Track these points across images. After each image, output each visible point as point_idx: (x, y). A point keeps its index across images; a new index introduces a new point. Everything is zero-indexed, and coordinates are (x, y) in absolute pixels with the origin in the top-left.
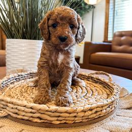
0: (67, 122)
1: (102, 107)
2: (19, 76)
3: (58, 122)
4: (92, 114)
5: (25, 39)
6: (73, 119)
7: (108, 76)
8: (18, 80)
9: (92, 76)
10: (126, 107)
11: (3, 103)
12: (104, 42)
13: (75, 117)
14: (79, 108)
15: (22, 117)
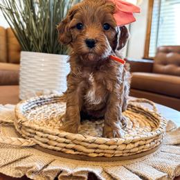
0: (106, 155)
1: (146, 140)
2: (41, 99)
3: (95, 155)
4: (134, 147)
6: (113, 152)
7: (152, 105)
8: (40, 105)
9: (132, 103)
11: (30, 130)
12: (144, 58)
13: (115, 149)
15: (53, 147)
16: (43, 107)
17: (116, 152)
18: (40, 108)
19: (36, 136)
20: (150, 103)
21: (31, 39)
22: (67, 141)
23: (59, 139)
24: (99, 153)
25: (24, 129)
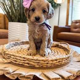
0: (43, 66)
1: (63, 59)
4: (57, 62)
7: (67, 44)
13: (47, 63)
14: (50, 59)
15: (19, 63)
16: (17, 46)
17: (48, 64)
19: (11, 58)
21: (13, 16)
24: (40, 65)
25: (6, 55)
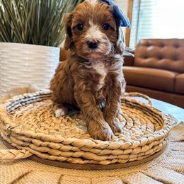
0: (119, 161)
1: (159, 140)
2: (25, 98)
3: (108, 163)
4: (149, 149)
5: (31, 43)
6: (127, 157)
8: (24, 104)
9: (126, 98)
10: (179, 139)
11: (23, 138)
13: (130, 154)
14: (135, 142)
15: (56, 158)
16: (28, 107)
17: (131, 156)
18: (26, 108)
19: (32, 146)
20: (143, 97)
22: (74, 148)
23: (64, 147)
24: (111, 160)
25: (14, 137)
